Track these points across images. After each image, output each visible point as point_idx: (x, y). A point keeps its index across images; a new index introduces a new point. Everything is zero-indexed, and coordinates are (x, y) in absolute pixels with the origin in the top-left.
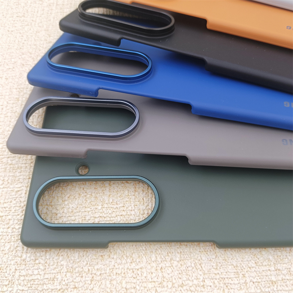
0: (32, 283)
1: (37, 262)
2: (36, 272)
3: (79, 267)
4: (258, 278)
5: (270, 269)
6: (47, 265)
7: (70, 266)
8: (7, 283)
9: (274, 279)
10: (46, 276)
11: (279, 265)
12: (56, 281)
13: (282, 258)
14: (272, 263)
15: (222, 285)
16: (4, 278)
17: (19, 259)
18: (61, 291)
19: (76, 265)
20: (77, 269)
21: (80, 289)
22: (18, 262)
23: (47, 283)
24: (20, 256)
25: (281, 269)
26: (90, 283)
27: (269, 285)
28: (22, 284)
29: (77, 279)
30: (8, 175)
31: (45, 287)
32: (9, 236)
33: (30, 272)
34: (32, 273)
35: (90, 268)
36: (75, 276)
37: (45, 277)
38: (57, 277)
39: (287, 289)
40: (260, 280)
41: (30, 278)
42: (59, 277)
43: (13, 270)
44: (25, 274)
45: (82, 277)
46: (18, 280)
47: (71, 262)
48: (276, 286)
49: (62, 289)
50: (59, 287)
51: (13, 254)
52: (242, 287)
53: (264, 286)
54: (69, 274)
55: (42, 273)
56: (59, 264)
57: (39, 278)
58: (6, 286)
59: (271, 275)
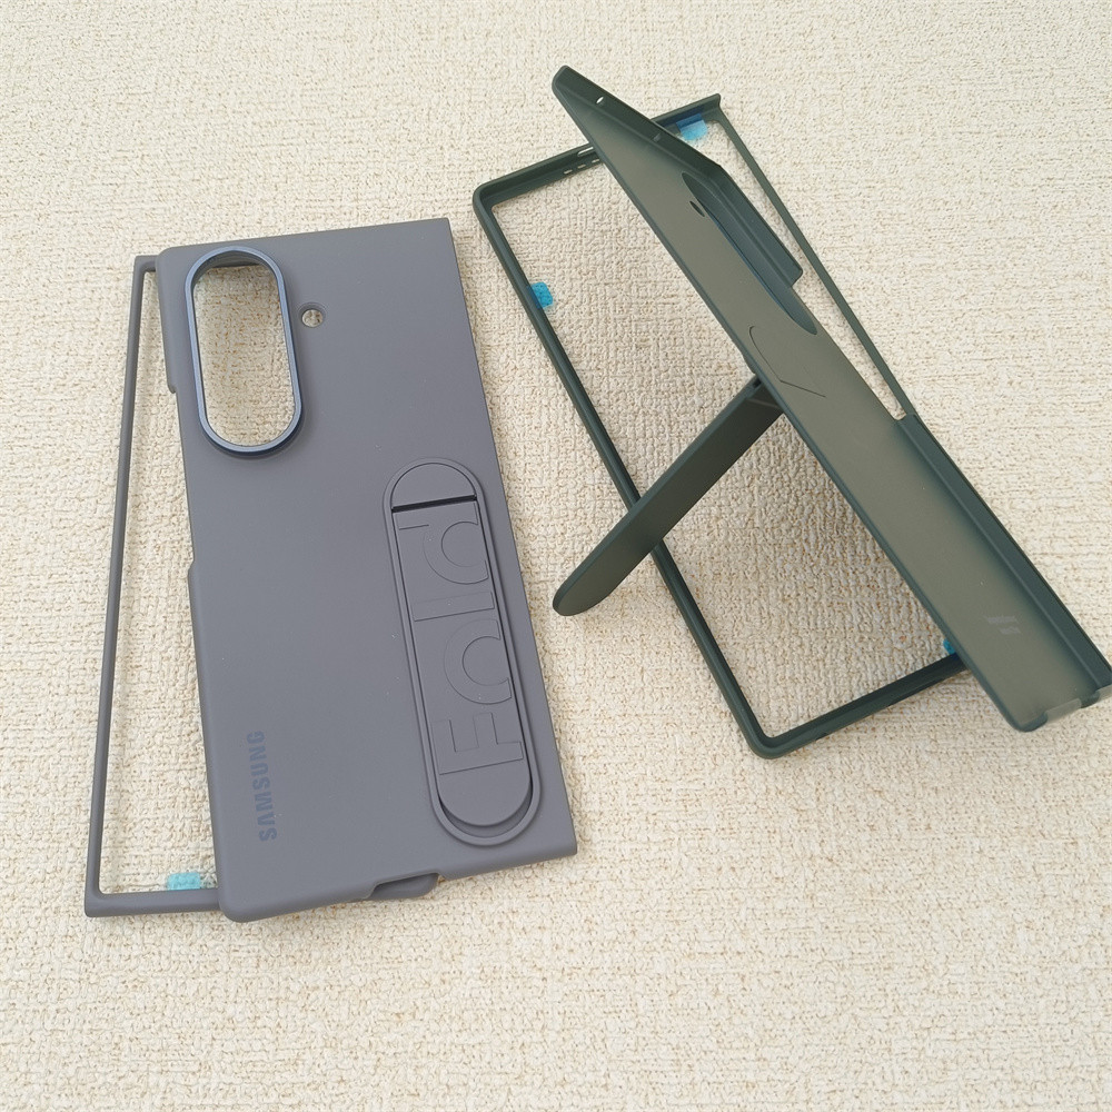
0: (249, 1068)
1: (259, 1023)
2: (257, 1046)
3: (350, 1036)
4: (720, 1074)
5: (747, 1056)
6: (281, 1031)
7: (331, 1034)
8: (196, 1068)
9: (751, 1077)
10: (281, 1055)
11: (766, 1049)
12: (301, 1066)
13: (773, 1035)
14: (752, 1045)
15: (643, 1086)
16: (189, 1057)
17: (220, 1016)
18: (313, 1086)
19: (344, 1033)
20: (345, 1042)
21: (352, 1084)
22: (218, 1022)
23: (282, 1069)
24: (221, 1009)
25: (769, 1059)
26: (372, 1071)
27: (738, 1090)
28: (229, 1071)
29: (346, 1062)
30: (181, 817)
31: (278, 1079)
32: (194, 963)
33: (245, 1046)
34: (249, 1049)
35: (372, 1039)
36: (340, 1056)
37: (278, 1057)
38: (304, 1057)
39: (775, 1100)
40: (722, 1079)
41: (246, 1059)
42: (308, 1057)
43: (208, 1040)
44: (233, 1050)
45: (356, 1058)
46: (219, 1062)
47: (334, 1025)
48: (753, 1093)
49: (314, 1082)
50: (307, 1080)
51: (206, 1005)
52: (685, 1093)
53: (728, 1091)
54: (327, 1052)
55: (270, 1048)
56: (306, 1029)
57: (265, 1059)
58: (194, 1073)
59: (746, 1070)
